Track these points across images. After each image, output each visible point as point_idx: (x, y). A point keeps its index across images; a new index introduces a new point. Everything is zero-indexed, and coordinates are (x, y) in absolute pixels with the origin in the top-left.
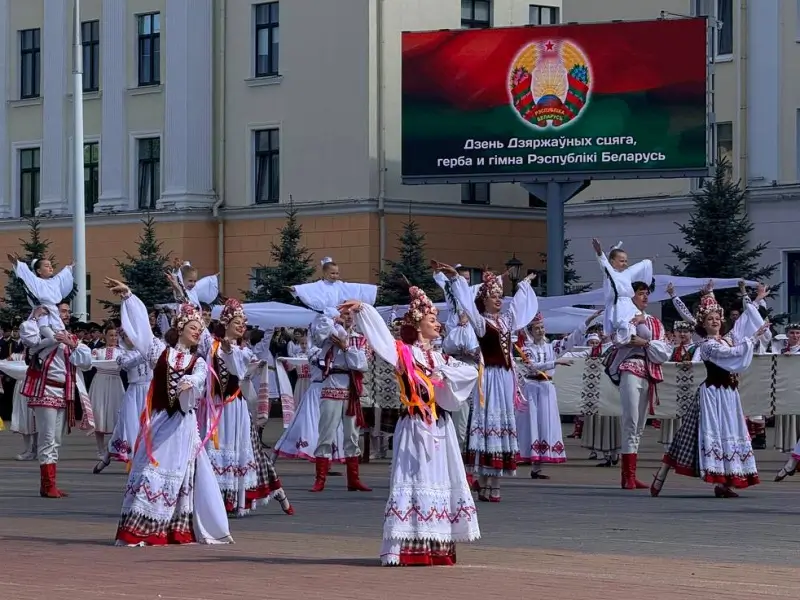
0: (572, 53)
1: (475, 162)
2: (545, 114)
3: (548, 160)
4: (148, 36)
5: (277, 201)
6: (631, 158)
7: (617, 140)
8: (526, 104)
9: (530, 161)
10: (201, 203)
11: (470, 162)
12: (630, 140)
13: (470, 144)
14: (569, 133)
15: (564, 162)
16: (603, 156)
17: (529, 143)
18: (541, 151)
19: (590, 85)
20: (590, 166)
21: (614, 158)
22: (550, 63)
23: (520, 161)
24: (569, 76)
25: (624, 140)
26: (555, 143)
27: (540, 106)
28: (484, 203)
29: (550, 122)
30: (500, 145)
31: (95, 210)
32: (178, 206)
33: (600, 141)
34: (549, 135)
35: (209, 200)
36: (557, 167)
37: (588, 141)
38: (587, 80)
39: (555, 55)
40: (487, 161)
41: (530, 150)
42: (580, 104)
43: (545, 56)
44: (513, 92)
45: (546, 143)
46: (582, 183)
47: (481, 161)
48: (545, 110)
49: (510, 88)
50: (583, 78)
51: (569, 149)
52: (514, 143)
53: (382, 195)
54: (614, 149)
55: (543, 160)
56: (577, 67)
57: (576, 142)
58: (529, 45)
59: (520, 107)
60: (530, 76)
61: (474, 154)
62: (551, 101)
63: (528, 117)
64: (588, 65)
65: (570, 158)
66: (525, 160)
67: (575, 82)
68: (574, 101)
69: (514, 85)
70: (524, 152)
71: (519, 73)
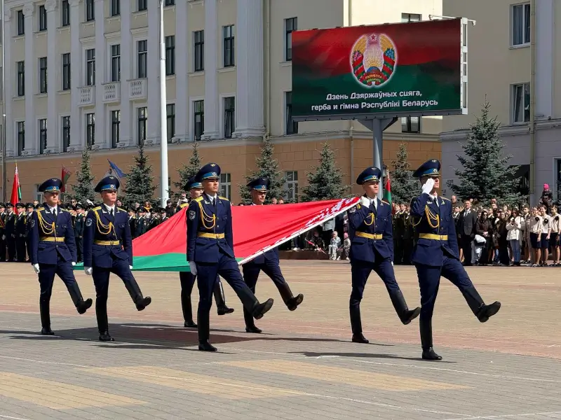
0: (386, 41)
1: (332, 107)
2: (372, 78)
3: (373, 105)
4: (229, 39)
5: (297, 132)
6: (419, 103)
7: (411, 93)
8: (360, 71)
9: (362, 107)
10: (257, 134)
11: (329, 108)
12: (418, 93)
13: (329, 97)
14: (384, 89)
15: (381, 107)
16: (403, 103)
17: (362, 96)
18: (369, 101)
19: (396, 60)
20: (396, 108)
21: (409, 104)
22: (373, 48)
23: (357, 106)
24: (384, 56)
25: (415, 93)
26: (376, 95)
27: (368, 74)
28: (416, 132)
29: (374, 83)
30: (346, 97)
31: (202, 139)
32: (243, 136)
33: (402, 94)
34: (374, 91)
35: (261, 132)
36: (377, 109)
37: (395, 94)
38: (394, 57)
39: (376, 43)
40: (339, 107)
41: (363, 100)
42: (390, 72)
43: (371, 43)
44: (354, 65)
45: (371, 96)
46: (391, 120)
47: (335, 107)
48: (371, 76)
49: (351, 63)
50: (392, 56)
51: (384, 99)
52: (354, 96)
53: (352, 128)
54: (410, 99)
55: (370, 106)
56: (388, 49)
57: (388, 95)
58: (361, 38)
59: (357, 74)
60: (363, 57)
61: (332, 103)
62: (374, 70)
63: (362, 80)
64: (395, 48)
65: (385, 104)
66: (360, 106)
67: (388, 59)
68: (387, 70)
69: (354, 62)
70: (359, 101)
71: (357, 54)
